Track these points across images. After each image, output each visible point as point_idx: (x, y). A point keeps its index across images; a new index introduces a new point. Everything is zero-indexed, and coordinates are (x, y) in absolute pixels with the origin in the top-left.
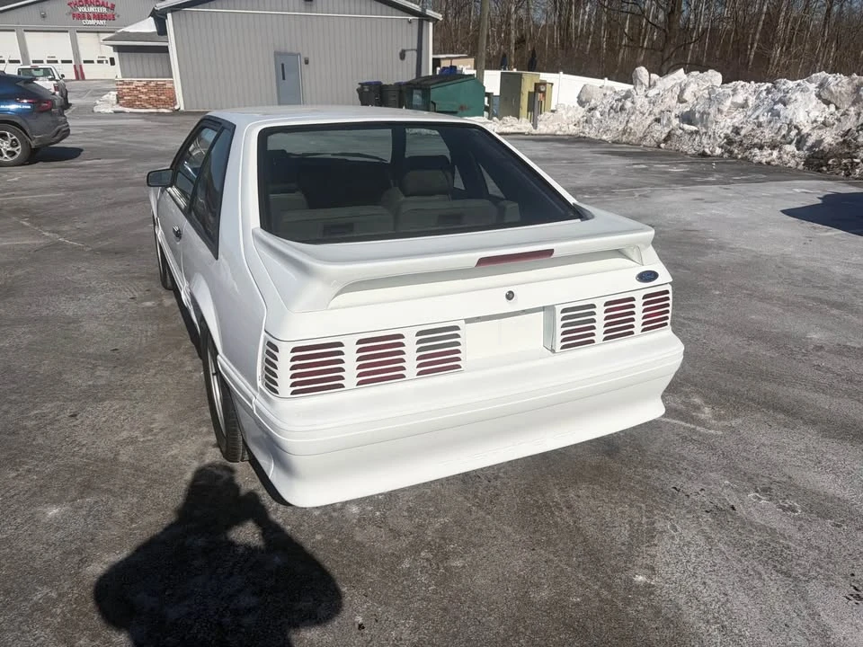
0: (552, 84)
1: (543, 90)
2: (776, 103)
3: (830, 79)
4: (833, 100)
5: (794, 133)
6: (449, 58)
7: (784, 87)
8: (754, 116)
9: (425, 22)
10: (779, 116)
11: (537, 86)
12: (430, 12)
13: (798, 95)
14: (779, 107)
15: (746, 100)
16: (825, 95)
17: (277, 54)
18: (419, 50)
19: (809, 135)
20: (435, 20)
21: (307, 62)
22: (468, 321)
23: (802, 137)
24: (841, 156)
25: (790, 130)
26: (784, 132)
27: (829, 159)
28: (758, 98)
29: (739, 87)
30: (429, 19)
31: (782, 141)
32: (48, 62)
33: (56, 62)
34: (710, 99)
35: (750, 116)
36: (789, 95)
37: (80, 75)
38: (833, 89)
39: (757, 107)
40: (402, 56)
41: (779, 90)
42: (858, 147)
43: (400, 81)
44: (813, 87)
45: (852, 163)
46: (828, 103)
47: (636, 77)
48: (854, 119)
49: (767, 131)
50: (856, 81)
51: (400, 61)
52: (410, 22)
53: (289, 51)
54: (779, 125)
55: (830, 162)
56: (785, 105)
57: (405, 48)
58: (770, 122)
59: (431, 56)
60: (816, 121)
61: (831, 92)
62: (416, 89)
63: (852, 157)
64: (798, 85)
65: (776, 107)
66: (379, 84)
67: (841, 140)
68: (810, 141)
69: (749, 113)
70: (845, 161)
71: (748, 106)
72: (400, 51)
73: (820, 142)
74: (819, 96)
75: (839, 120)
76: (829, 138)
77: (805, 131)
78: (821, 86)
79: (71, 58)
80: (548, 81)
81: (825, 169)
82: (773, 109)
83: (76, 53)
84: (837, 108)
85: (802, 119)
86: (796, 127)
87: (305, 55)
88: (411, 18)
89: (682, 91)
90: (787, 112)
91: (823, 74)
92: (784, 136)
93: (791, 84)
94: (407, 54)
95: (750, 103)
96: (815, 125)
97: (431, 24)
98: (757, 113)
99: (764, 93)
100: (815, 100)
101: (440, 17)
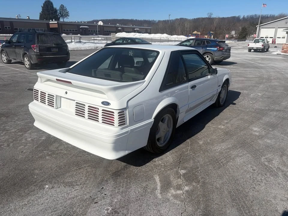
32: (265, 38)
33: (268, 38)
37: (274, 42)
79: (273, 36)
83: (275, 35)
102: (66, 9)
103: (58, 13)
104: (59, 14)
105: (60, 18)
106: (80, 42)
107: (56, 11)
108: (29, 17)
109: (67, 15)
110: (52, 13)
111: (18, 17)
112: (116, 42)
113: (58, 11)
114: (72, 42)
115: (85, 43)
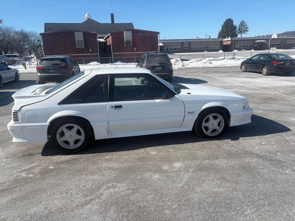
102: (246, 25)
103: (237, 29)
104: (238, 31)
105: (238, 34)
106: (234, 58)
107: (235, 28)
108: (210, 36)
109: (246, 30)
110: (231, 31)
111: (197, 38)
112: (253, 59)
113: (237, 28)
114: (225, 58)
115: (240, 59)
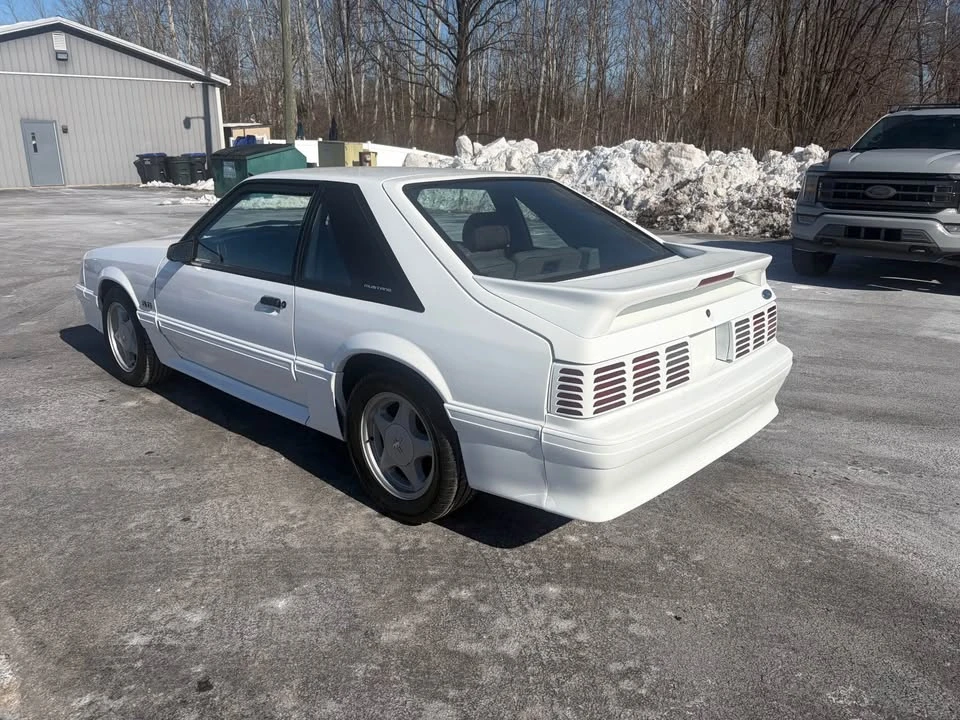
0: (376, 154)
1: (368, 159)
2: (599, 169)
3: (642, 145)
4: (647, 164)
5: (620, 194)
6: (241, 127)
7: (602, 154)
8: (581, 181)
9: (210, 87)
10: (604, 180)
11: (362, 155)
12: (214, 76)
13: (616, 160)
14: (602, 171)
15: (570, 167)
16: (640, 159)
17: (25, 122)
18: (207, 118)
19: (634, 196)
20: (222, 86)
21: (65, 131)
22: (691, 336)
23: (629, 198)
24: (667, 213)
25: (616, 193)
26: (612, 194)
27: (657, 217)
28: (580, 164)
29: (559, 155)
30: (215, 83)
31: (612, 202)
34: (537, 165)
35: (577, 182)
36: (609, 161)
38: (646, 154)
39: (581, 173)
40: (187, 123)
41: (598, 157)
42: (678, 205)
43: (187, 152)
44: (627, 152)
45: (677, 218)
46: (643, 166)
47: (460, 146)
48: (669, 180)
49: (596, 194)
50: (663, 147)
51: (184, 130)
52: (193, 87)
53: (40, 117)
54: (606, 188)
55: (659, 219)
56: (607, 170)
57: (190, 116)
58: (597, 186)
59: (222, 126)
60: (636, 183)
61: (645, 157)
62: (226, 160)
63: (677, 214)
64: (615, 151)
65: (600, 172)
66: (162, 156)
67: (663, 199)
68: (637, 201)
69: (576, 178)
70: (671, 218)
71: (573, 172)
72: (183, 118)
73: (645, 202)
74: (634, 161)
75: (657, 182)
76: (653, 198)
77: (630, 192)
78: (634, 151)
80: (371, 150)
81: (656, 225)
82: (597, 173)
84: (651, 171)
85: (624, 181)
86: (621, 190)
87: (61, 123)
88: (193, 82)
89: (509, 159)
90: (611, 176)
91: (633, 141)
92: (612, 198)
93: (608, 151)
94: (194, 123)
95: (574, 169)
96: (636, 187)
97: (218, 90)
98: (583, 178)
99: (585, 159)
100: (632, 164)
101: (227, 82)
